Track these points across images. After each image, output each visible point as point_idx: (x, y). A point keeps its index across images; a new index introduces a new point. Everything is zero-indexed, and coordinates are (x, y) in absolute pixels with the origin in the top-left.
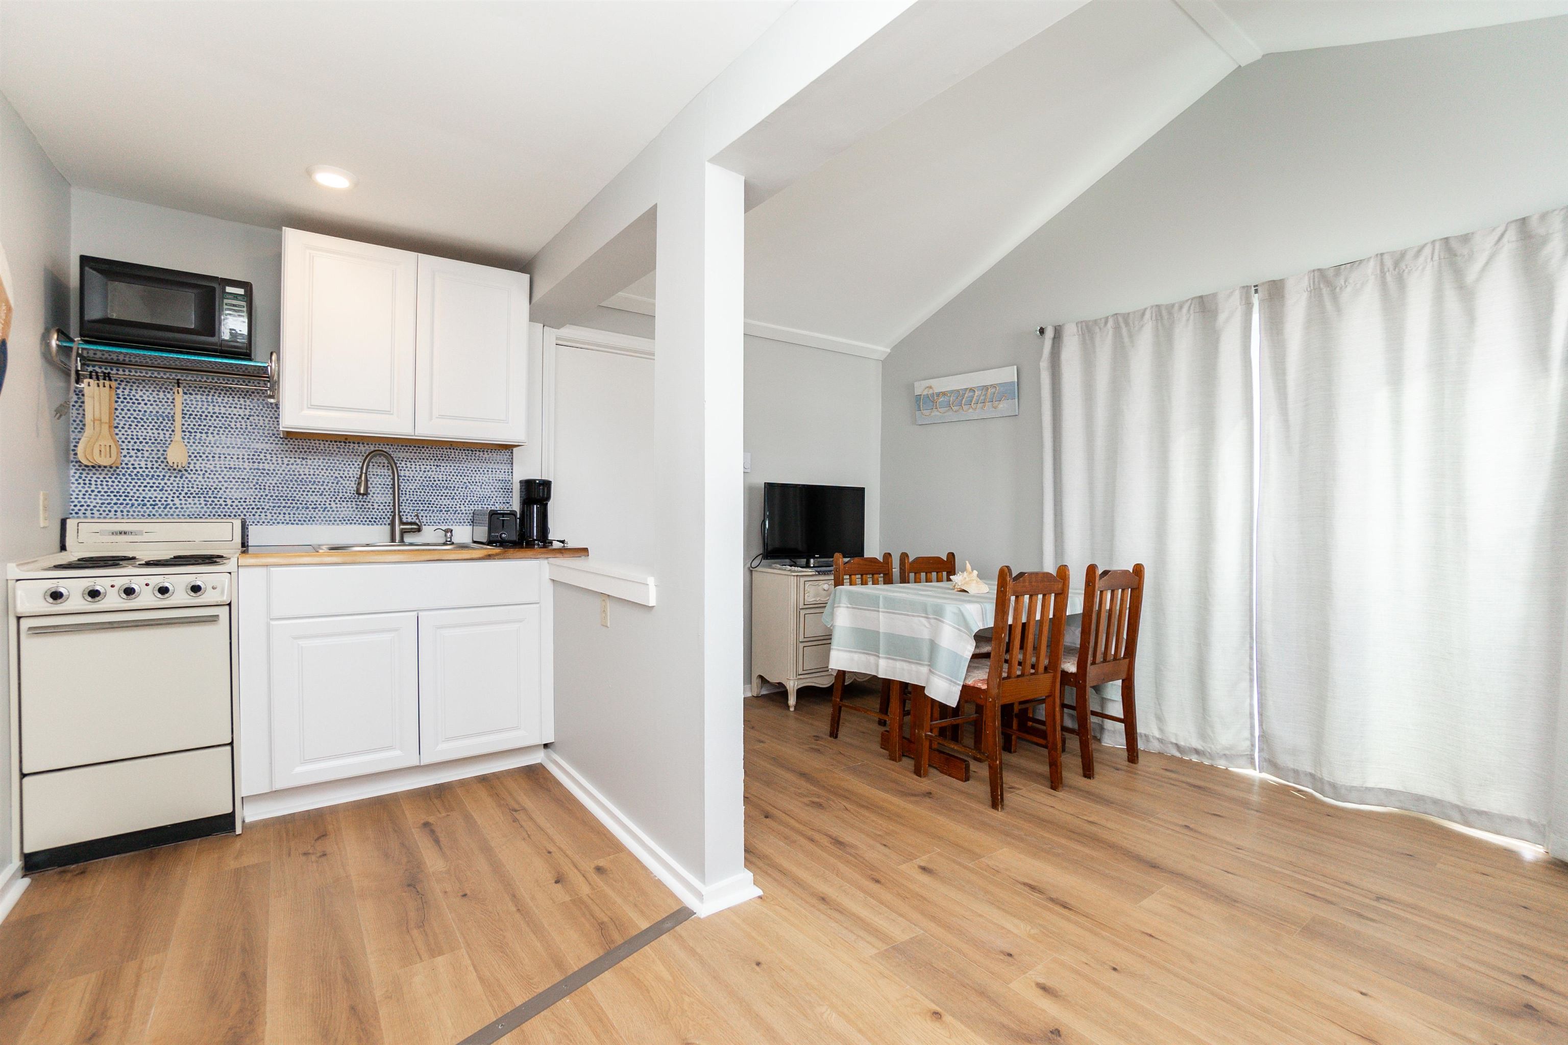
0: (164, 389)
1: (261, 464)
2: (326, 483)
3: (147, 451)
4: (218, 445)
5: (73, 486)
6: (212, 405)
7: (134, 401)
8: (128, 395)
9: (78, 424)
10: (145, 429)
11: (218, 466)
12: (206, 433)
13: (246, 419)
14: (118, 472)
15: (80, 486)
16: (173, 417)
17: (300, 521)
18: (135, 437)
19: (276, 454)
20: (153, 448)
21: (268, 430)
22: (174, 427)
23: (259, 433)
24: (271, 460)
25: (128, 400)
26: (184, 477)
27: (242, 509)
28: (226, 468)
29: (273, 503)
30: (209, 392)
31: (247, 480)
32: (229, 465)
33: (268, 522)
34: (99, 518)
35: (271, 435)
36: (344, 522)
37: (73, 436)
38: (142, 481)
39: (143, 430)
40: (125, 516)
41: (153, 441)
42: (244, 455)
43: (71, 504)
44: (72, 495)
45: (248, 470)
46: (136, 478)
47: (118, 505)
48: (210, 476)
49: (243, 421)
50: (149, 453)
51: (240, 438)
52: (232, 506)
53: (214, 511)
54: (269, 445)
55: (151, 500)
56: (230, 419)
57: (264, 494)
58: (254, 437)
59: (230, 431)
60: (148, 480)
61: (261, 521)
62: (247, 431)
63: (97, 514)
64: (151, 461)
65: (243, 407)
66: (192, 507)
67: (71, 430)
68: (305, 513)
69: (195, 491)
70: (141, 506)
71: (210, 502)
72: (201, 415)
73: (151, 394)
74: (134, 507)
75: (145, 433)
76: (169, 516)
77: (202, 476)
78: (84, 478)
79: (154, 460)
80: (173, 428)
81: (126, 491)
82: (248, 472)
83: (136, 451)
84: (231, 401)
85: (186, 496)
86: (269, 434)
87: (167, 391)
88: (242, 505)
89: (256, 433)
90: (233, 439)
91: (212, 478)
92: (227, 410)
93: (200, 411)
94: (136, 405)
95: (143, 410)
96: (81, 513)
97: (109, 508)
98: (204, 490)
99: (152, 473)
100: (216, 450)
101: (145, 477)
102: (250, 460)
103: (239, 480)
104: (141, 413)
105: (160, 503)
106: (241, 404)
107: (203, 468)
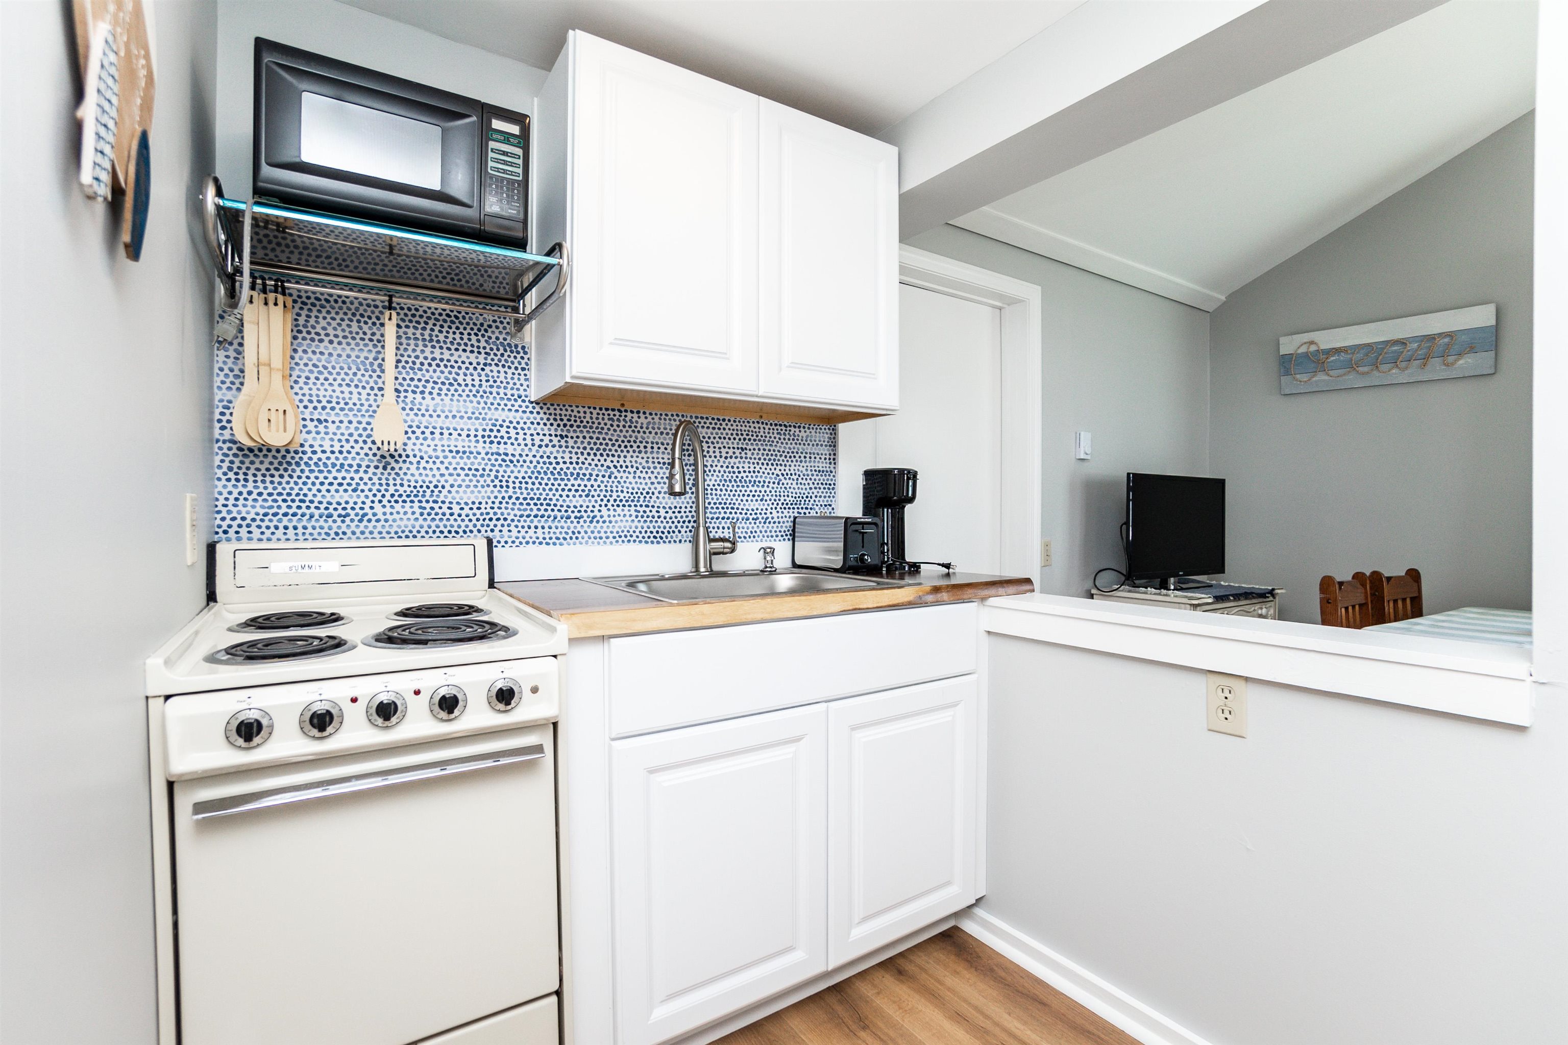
0: (358, 317)
1: (502, 446)
2: (594, 477)
3: (333, 422)
4: (439, 412)
5: (220, 484)
6: (429, 345)
7: (313, 335)
8: (305, 326)
9: (227, 376)
10: (331, 384)
11: (439, 448)
12: (422, 392)
13: (479, 370)
14: (288, 459)
15: (230, 484)
16: (380, 366)
17: (558, 538)
18: (314, 399)
19: (523, 429)
20: (342, 418)
21: (512, 389)
22: (384, 383)
23: (498, 394)
24: (516, 439)
25: (304, 334)
26: (389, 467)
27: (474, 521)
28: (451, 451)
29: (519, 509)
30: (426, 323)
31: (481, 472)
32: (456, 446)
33: (513, 542)
34: (260, 540)
35: (516, 397)
36: (620, 540)
37: (218, 395)
38: (326, 474)
39: (326, 386)
40: (300, 537)
41: (342, 405)
42: (477, 430)
43: (216, 515)
44: (217, 500)
45: (483, 455)
46: (316, 469)
47: (290, 517)
48: (428, 466)
49: (475, 373)
50: (335, 425)
51: (471, 402)
52: (460, 515)
53: (433, 524)
54: (513, 413)
55: (340, 507)
56: (456, 370)
57: (506, 496)
58: (491, 400)
59: (456, 390)
60: (334, 473)
61: (502, 541)
62: (481, 390)
63: (256, 533)
64: (340, 440)
65: (475, 349)
66: (401, 519)
67: (216, 385)
68: (565, 525)
69: (405, 492)
70: (324, 518)
71: (428, 510)
72: (414, 363)
73: (339, 325)
74: (313, 519)
75: (330, 392)
76: (367, 535)
77: (415, 465)
78: (235, 470)
79: (343, 438)
80: (380, 385)
81: (302, 493)
82: (483, 459)
83: (316, 423)
84: (458, 340)
85: (392, 500)
86: (512, 395)
87: (362, 320)
88: (474, 515)
89: (495, 394)
90: (462, 403)
91: (431, 469)
92: (452, 355)
93: (413, 355)
94: (317, 342)
95: (326, 352)
96: (232, 531)
97: (275, 523)
98: (418, 488)
99: (341, 461)
100: (436, 421)
101: (330, 468)
102: (486, 439)
103: (470, 473)
104: (323, 358)
105: (352, 513)
106: (472, 346)
107: (417, 452)
